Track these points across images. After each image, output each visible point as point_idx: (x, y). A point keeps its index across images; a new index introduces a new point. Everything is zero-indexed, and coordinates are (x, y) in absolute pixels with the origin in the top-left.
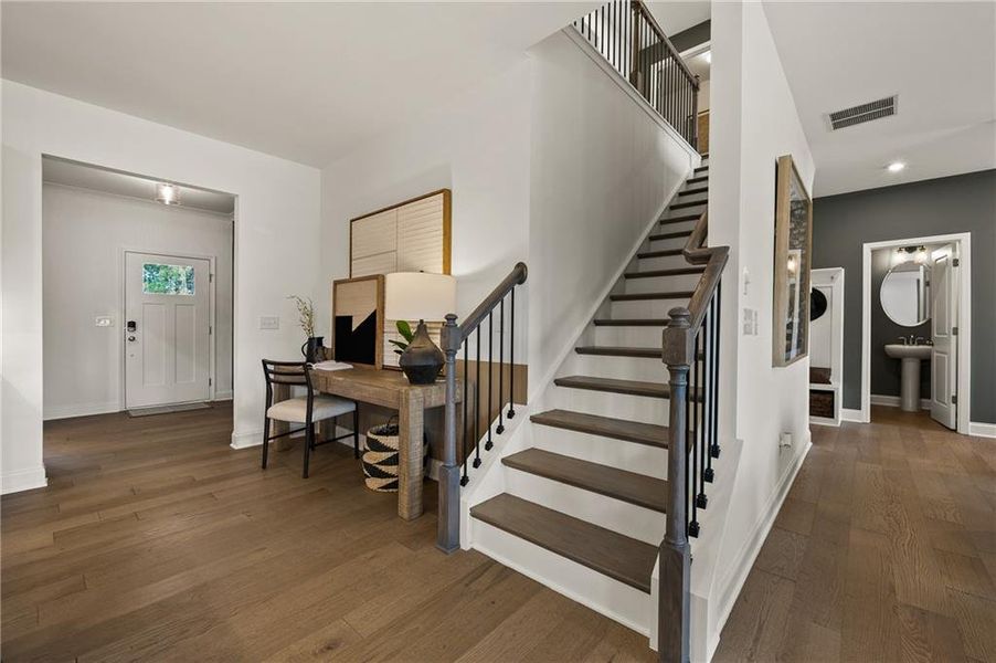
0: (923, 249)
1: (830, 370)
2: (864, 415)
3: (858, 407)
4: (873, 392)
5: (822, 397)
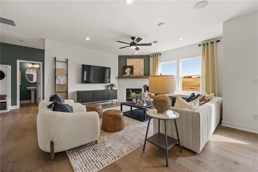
0: (35, 64)
1: (6, 95)
2: (18, 107)
3: (16, 105)
4: (21, 100)
5: (2, 104)
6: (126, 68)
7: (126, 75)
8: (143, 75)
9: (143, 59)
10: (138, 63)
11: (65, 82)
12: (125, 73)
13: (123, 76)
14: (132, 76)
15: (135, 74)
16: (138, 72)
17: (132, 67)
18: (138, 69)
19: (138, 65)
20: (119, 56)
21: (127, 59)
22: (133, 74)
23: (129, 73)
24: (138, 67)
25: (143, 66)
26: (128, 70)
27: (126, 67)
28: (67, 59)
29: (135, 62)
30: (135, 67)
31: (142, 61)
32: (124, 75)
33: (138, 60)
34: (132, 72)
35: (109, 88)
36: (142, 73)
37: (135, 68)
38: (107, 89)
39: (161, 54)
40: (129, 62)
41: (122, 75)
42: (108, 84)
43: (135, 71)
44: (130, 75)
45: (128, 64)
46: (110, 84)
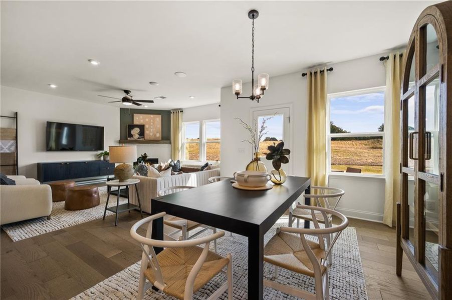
6: (133, 129)
7: (132, 139)
8: (160, 139)
9: (160, 116)
10: (152, 121)
11: (13, 148)
12: (131, 136)
13: (127, 139)
14: (143, 139)
15: (147, 137)
16: (151, 134)
17: (142, 127)
18: (152, 130)
19: (152, 124)
20: (121, 108)
21: (135, 115)
22: (144, 138)
23: (138, 136)
24: (152, 127)
25: (159, 126)
26: (135, 132)
27: (132, 127)
28: (17, 113)
29: (147, 120)
30: (147, 126)
31: (158, 119)
32: (129, 139)
33: (152, 116)
34: (142, 133)
35: (102, 158)
36: (158, 135)
37: (147, 128)
38: (99, 159)
39: (182, 111)
40: (137, 118)
41: (126, 137)
42: (99, 152)
43: (147, 132)
44: (139, 138)
45: (136, 122)
46: (104, 151)
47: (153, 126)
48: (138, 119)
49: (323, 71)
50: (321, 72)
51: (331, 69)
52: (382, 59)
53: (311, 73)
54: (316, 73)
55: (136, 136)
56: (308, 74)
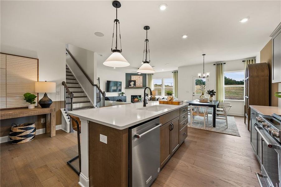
7: (131, 87)
8: (142, 86)
9: (142, 76)
10: (139, 78)
12: (130, 85)
14: (135, 87)
15: (137, 86)
16: (139, 84)
17: (135, 81)
20: (126, 74)
21: (132, 76)
25: (142, 81)
26: (132, 83)
28: (99, 78)
29: (137, 78)
30: (136, 81)
31: (141, 77)
34: (135, 84)
35: (121, 95)
36: (141, 85)
39: (153, 74)
41: (128, 86)
42: (120, 92)
43: (137, 84)
45: (132, 79)
46: (121, 92)
47: (139, 81)
48: (133, 78)
49: (222, 64)
50: (221, 64)
51: (225, 63)
52: (243, 61)
53: (217, 64)
54: (219, 64)
55: (132, 85)
56: (216, 65)
